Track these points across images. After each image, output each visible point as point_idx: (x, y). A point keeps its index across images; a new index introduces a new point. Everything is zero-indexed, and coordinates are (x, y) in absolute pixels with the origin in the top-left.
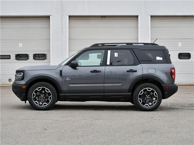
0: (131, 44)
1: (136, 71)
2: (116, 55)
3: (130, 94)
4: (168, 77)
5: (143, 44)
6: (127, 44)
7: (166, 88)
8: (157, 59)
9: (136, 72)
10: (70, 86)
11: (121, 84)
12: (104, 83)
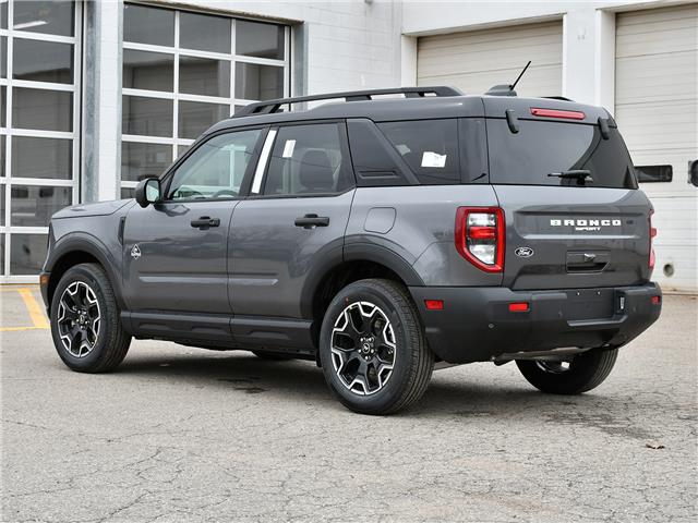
0: (367, 96)
1: (324, 223)
2: (289, 149)
3: (307, 325)
4: (445, 251)
5: (403, 95)
6: (350, 96)
7: (429, 305)
8: (424, 164)
9: (326, 225)
10: (141, 281)
11: (275, 281)
12: (228, 274)
